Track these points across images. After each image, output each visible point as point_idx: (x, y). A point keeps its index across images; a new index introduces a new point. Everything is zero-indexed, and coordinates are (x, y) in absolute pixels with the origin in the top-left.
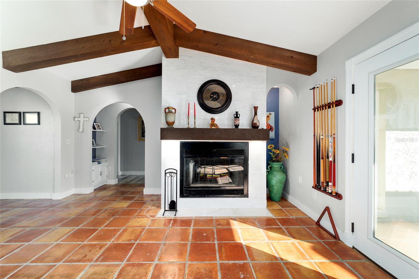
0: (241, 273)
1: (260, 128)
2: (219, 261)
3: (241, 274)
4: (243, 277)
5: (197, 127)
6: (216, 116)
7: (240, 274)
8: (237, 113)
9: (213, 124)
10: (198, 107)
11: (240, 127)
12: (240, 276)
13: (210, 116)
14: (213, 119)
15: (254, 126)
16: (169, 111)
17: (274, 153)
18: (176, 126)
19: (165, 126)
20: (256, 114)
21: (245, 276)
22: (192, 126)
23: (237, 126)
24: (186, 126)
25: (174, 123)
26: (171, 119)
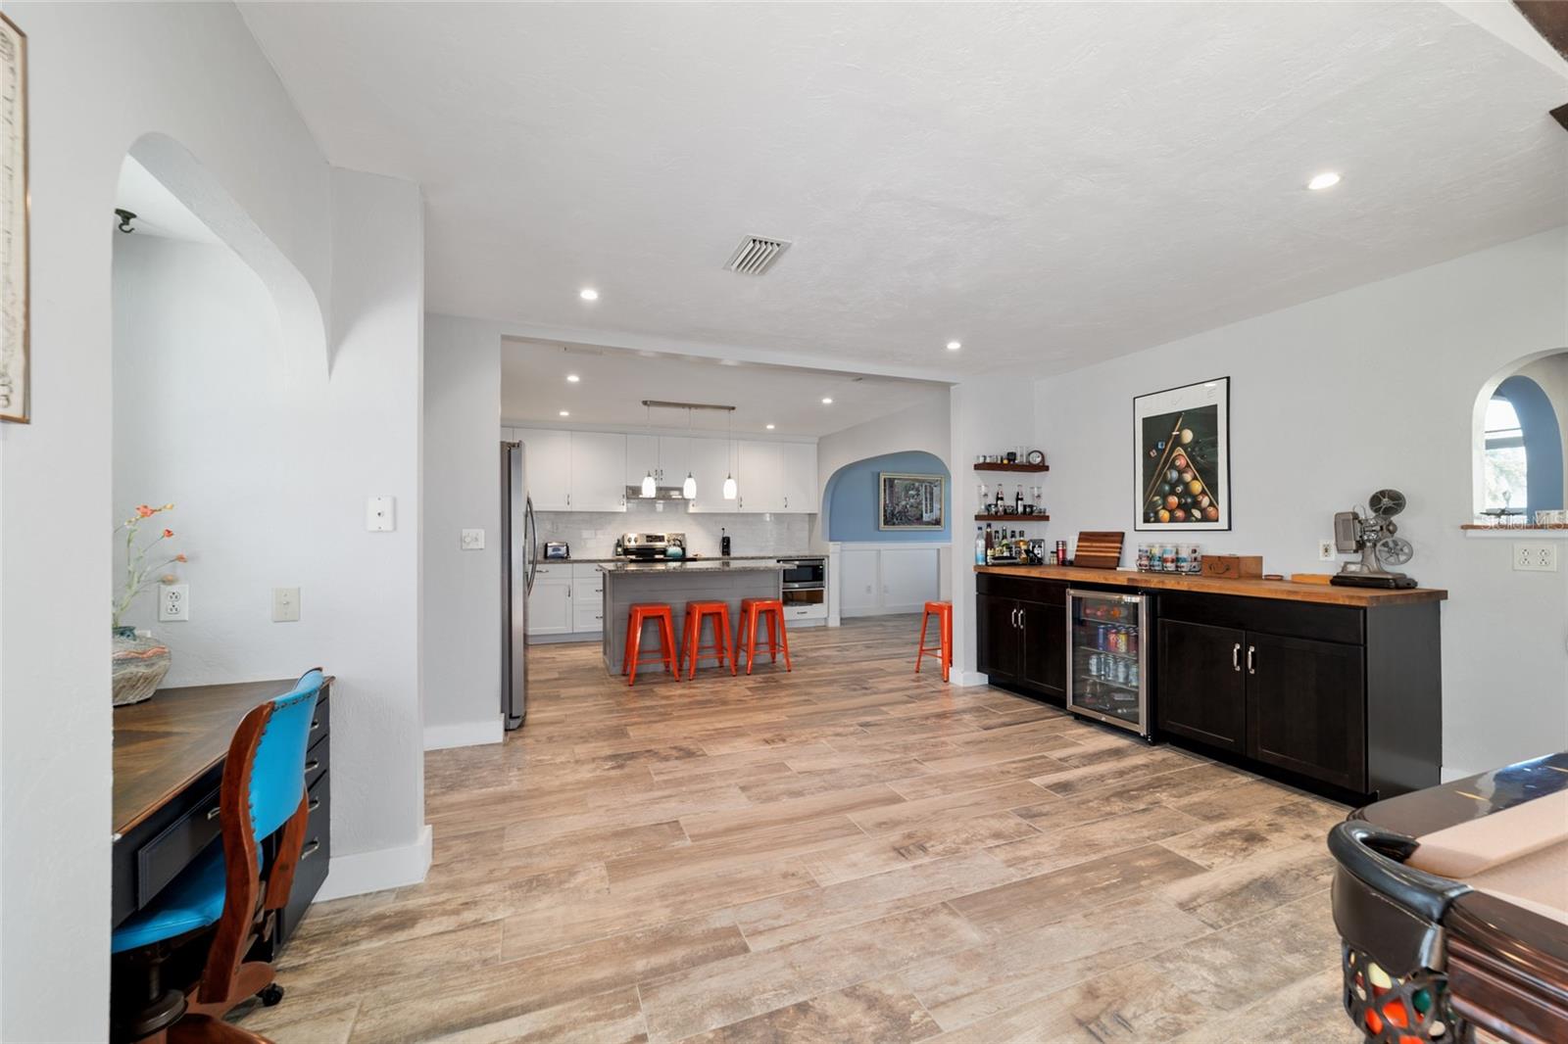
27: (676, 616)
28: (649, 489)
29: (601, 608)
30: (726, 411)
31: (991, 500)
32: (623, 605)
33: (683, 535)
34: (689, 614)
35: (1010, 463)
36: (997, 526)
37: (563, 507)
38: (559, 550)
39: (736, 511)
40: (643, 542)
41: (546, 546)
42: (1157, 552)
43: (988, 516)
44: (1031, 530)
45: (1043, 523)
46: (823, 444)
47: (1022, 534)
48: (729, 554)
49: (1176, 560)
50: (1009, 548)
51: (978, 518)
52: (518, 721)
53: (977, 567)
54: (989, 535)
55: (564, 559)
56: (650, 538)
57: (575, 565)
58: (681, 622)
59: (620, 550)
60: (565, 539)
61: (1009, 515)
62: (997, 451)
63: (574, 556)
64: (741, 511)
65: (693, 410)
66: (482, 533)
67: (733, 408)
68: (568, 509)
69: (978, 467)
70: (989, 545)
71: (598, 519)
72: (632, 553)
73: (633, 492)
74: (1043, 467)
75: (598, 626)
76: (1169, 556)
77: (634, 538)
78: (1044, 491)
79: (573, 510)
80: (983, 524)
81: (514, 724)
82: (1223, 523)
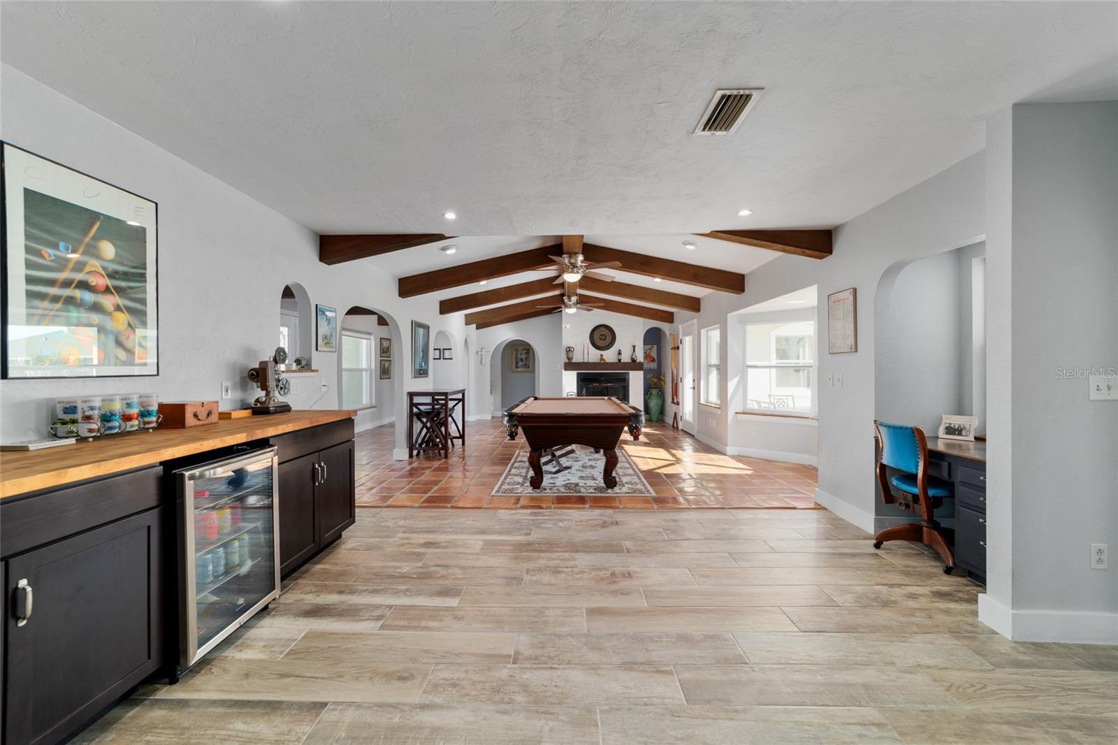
1: (638, 361)
5: (590, 361)
6: (602, 352)
8: (620, 350)
9: (602, 359)
10: (590, 345)
11: (622, 361)
13: (599, 352)
14: (601, 355)
15: (634, 361)
16: (569, 350)
17: (653, 381)
18: (574, 361)
19: (567, 361)
20: (634, 351)
22: (586, 361)
23: (620, 360)
24: (581, 361)
25: (572, 358)
26: (570, 356)
42: (118, 407)
49: (144, 414)
76: (135, 411)
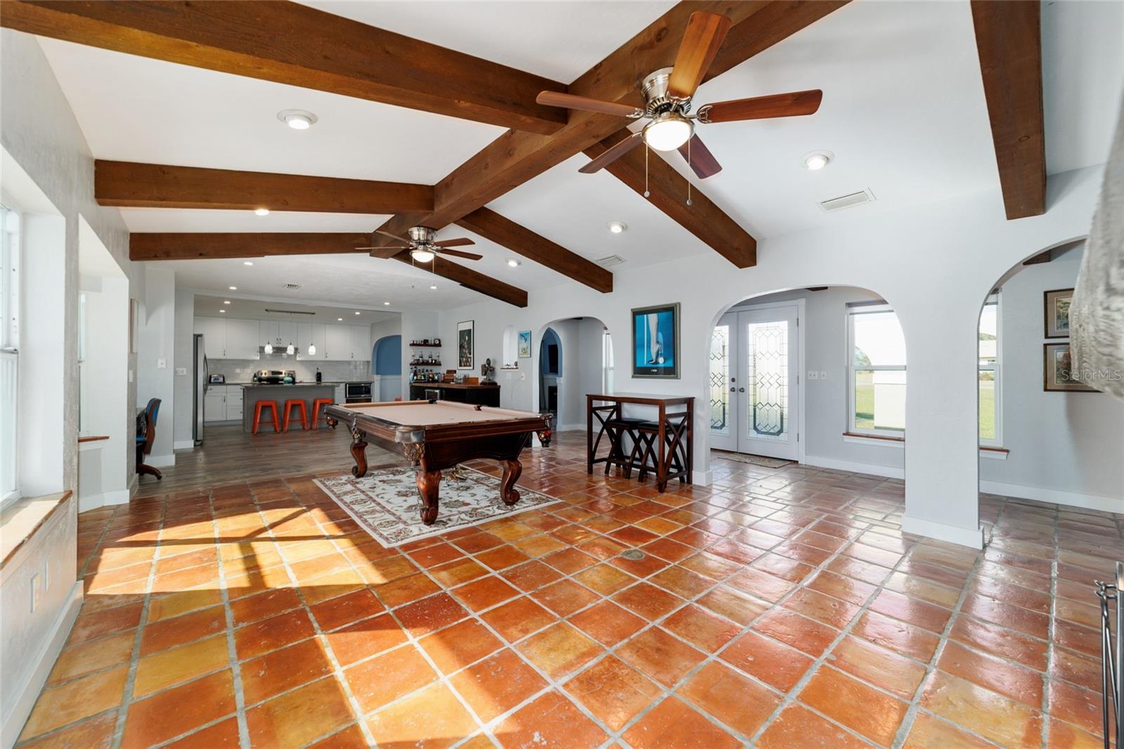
0: (543, 744)
2: (616, 740)
3: (541, 741)
4: (533, 737)
7: (546, 740)
12: (540, 735)
21: (530, 743)
27: (280, 407)
28: (269, 349)
29: (242, 407)
30: (310, 315)
31: (417, 357)
32: (252, 402)
33: (294, 372)
34: (286, 405)
35: (425, 343)
36: (419, 367)
37: (220, 356)
38: (218, 379)
39: (324, 359)
40: (270, 375)
41: (211, 377)
43: (416, 364)
44: (435, 369)
45: (439, 367)
46: (373, 326)
47: (431, 371)
48: (320, 381)
50: (424, 376)
51: (411, 364)
52: (200, 442)
53: (410, 383)
54: (415, 371)
55: (223, 383)
56: (274, 373)
57: (228, 387)
58: (283, 409)
59: (255, 379)
60: (222, 372)
61: (426, 363)
62: (420, 339)
63: (227, 382)
64: (327, 359)
65: (293, 314)
66: (185, 370)
67: (314, 314)
68: (225, 358)
69: (411, 345)
70: (415, 374)
71: (244, 363)
72: (264, 380)
73: (262, 349)
74: (439, 345)
75: (240, 417)
77: (265, 373)
78: (441, 354)
79: (228, 358)
80: (413, 367)
81: (198, 443)
82: (472, 368)
